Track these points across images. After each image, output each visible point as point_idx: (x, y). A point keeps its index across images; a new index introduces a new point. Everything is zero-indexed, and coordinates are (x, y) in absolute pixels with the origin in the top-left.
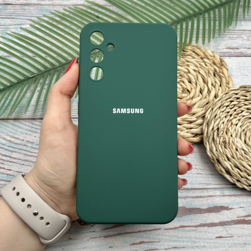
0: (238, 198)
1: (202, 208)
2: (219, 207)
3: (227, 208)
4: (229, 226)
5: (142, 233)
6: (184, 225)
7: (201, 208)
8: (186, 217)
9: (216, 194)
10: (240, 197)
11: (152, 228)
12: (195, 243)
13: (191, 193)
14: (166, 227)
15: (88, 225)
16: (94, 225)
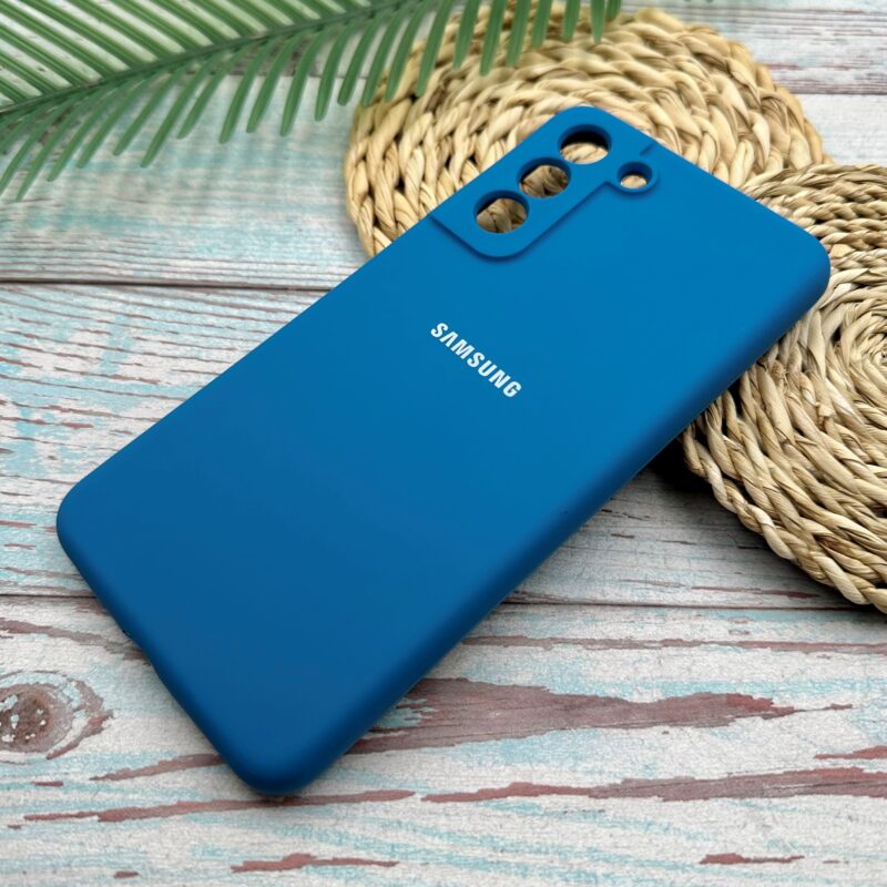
0: (821, 661)
1: (635, 698)
2: (724, 699)
3: (763, 708)
4: (776, 801)
5: (306, 807)
6: (536, 781)
7: (627, 698)
8: (549, 742)
9: (705, 636)
10: (828, 658)
11: (364, 789)
12: (589, 882)
13: (578, 621)
14: (436, 784)
15: (33, 751)
16: (63, 751)
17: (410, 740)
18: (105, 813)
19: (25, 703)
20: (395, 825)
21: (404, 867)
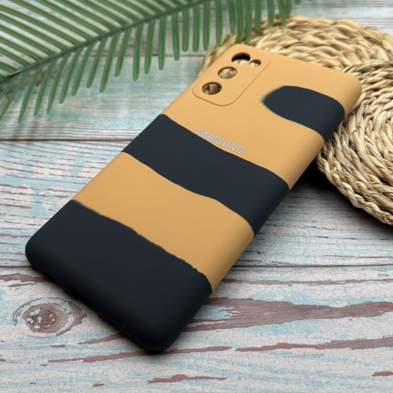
5: (181, 354)
6: (289, 342)
8: (294, 325)
11: (207, 346)
12: (319, 386)
14: (242, 343)
15: (50, 332)
16: (64, 332)
17: (228, 325)
18: (86, 358)
19: (44, 312)
20: (223, 361)
21: (230, 380)
